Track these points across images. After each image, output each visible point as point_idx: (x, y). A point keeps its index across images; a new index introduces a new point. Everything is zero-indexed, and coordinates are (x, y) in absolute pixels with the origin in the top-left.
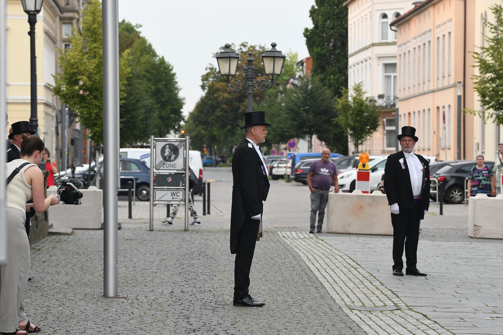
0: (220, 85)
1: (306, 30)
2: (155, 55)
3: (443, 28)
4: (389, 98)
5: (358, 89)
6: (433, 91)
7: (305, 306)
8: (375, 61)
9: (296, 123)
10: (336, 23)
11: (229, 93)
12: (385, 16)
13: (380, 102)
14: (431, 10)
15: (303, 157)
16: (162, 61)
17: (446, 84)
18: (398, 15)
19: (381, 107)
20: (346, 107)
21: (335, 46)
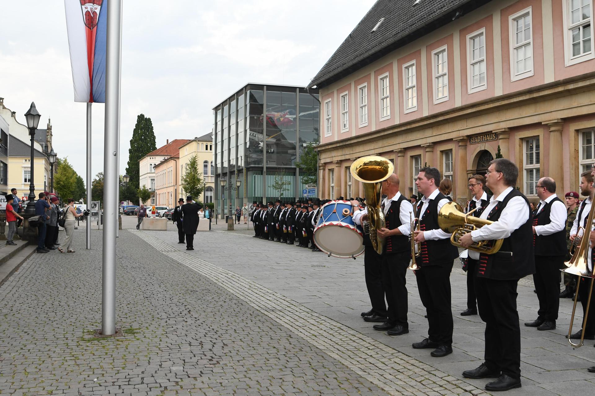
0: (98, 185)
1: (126, 168)
2: (77, 175)
3: (169, 169)
4: (152, 189)
5: (144, 186)
6: (167, 187)
7: (149, 251)
8: (148, 178)
9: (124, 197)
10: (136, 166)
11: (101, 187)
12: (151, 165)
13: (150, 190)
14: (166, 163)
15: (127, 207)
16: (80, 177)
17: (171, 185)
18: (155, 164)
19: (150, 192)
20: (141, 191)
21: (135, 173)
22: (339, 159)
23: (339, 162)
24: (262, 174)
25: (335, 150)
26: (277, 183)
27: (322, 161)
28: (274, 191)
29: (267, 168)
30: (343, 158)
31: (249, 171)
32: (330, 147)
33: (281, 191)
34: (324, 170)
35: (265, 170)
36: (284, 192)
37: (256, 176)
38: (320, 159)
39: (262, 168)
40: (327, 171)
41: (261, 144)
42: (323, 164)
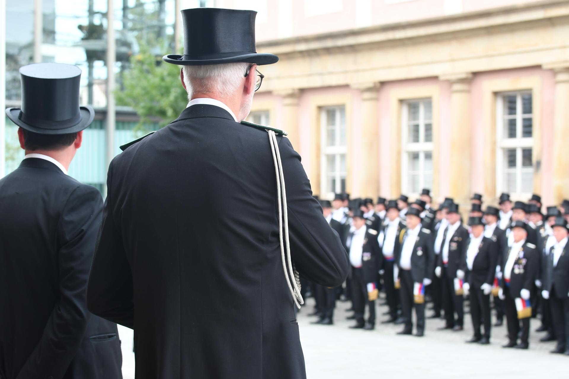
22: (296, 87)
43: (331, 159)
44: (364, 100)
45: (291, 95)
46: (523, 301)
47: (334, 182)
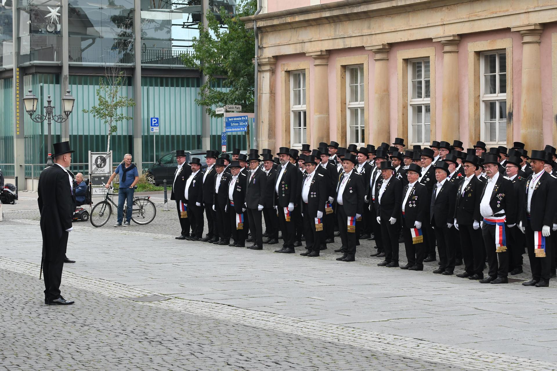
22: (324, 49)
23: (324, 53)
24: (58, 82)
25: (312, 25)
26: (103, 103)
27: (268, 53)
28: (97, 121)
29: (71, 67)
30: (340, 45)
31: (26, 74)
32: (298, 18)
33: (111, 121)
34: (273, 72)
35: (66, 71)
36: (119, 123)
37: (46, 86)
38: (261, 48)
39: (60, 68)
40: (281, 75)
41: (54, 13)
42: (272, 60)
43: (355, 112)
44: (376, 60)
45: (320, 57)
46: (416, 230)
47: (357, 131)
